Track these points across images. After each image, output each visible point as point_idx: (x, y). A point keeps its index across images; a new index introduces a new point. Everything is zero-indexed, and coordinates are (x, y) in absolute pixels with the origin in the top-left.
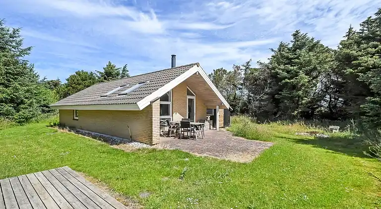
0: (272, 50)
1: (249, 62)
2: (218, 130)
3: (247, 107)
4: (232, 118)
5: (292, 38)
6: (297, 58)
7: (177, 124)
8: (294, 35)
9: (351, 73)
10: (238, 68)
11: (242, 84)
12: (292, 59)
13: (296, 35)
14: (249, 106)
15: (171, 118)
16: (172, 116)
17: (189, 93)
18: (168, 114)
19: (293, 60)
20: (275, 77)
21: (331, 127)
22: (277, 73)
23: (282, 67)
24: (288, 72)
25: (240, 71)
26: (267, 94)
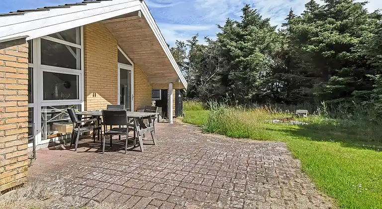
0: (219, 27)
1: (195, 37)
2: (172, 123)
3: (196, 90)
4: (185, 104)
5: (242, 14)
6: (250, 34)
7: (94, 117)
8: (244, 10)
9: (313, 50)
10: (181, 44)
11: (188, 64)
12: (244, 35)
13: (246, 10)
14: (199, 89)
15: (83, 104)
16: (85, 100)
17: (122, 59)
18: (75, 96)
19: (245, 37)
20: (227, 54)
21: (298, 111)
22: (229, 50)
23: (234, 44)
24: (241, 49)
25: (184, 48)
26: (219, 75)
